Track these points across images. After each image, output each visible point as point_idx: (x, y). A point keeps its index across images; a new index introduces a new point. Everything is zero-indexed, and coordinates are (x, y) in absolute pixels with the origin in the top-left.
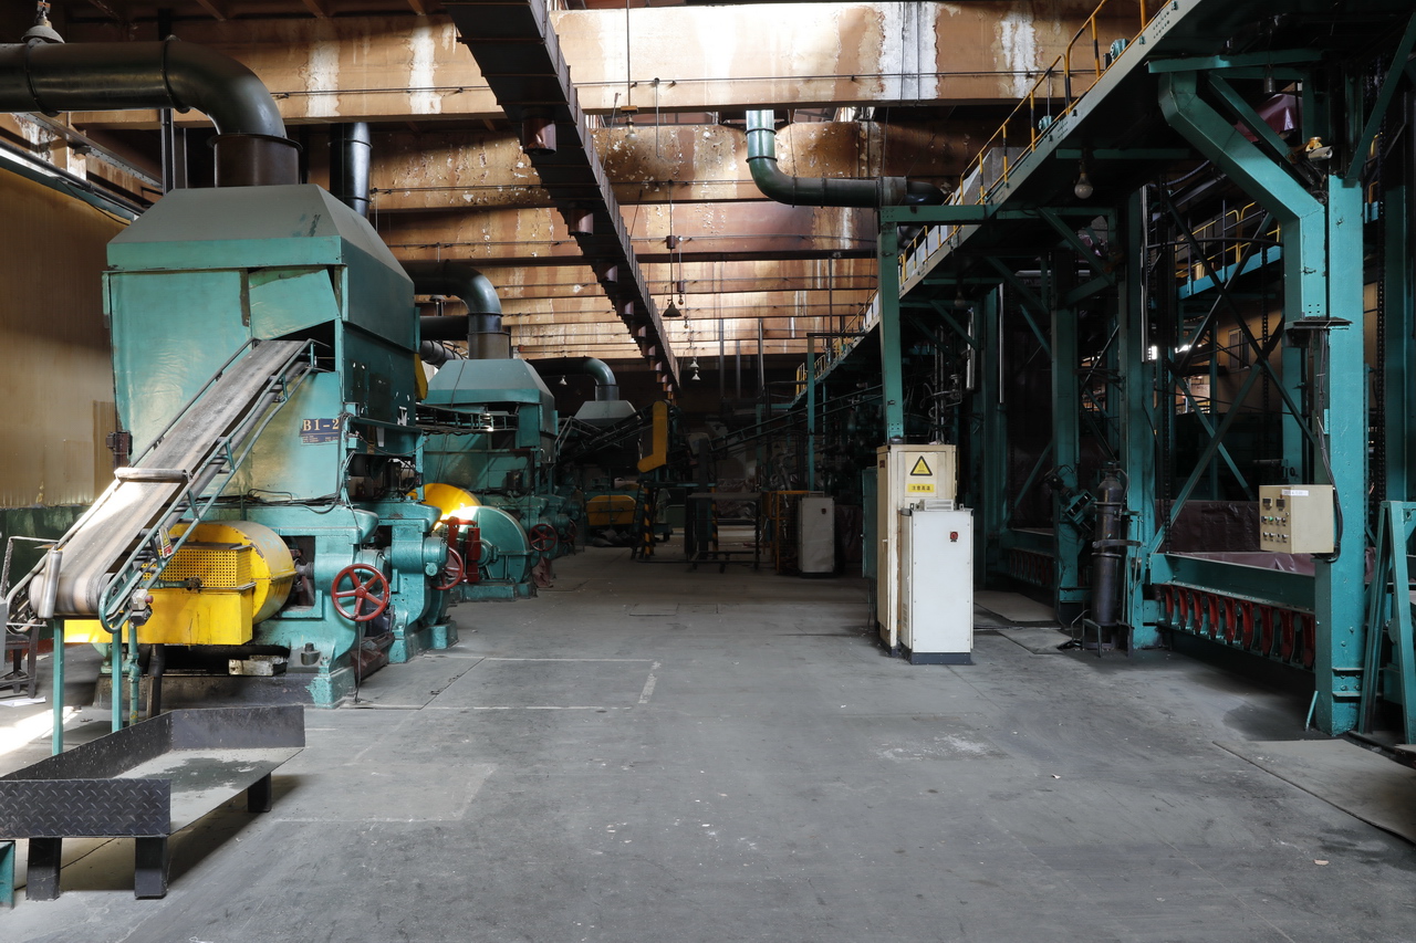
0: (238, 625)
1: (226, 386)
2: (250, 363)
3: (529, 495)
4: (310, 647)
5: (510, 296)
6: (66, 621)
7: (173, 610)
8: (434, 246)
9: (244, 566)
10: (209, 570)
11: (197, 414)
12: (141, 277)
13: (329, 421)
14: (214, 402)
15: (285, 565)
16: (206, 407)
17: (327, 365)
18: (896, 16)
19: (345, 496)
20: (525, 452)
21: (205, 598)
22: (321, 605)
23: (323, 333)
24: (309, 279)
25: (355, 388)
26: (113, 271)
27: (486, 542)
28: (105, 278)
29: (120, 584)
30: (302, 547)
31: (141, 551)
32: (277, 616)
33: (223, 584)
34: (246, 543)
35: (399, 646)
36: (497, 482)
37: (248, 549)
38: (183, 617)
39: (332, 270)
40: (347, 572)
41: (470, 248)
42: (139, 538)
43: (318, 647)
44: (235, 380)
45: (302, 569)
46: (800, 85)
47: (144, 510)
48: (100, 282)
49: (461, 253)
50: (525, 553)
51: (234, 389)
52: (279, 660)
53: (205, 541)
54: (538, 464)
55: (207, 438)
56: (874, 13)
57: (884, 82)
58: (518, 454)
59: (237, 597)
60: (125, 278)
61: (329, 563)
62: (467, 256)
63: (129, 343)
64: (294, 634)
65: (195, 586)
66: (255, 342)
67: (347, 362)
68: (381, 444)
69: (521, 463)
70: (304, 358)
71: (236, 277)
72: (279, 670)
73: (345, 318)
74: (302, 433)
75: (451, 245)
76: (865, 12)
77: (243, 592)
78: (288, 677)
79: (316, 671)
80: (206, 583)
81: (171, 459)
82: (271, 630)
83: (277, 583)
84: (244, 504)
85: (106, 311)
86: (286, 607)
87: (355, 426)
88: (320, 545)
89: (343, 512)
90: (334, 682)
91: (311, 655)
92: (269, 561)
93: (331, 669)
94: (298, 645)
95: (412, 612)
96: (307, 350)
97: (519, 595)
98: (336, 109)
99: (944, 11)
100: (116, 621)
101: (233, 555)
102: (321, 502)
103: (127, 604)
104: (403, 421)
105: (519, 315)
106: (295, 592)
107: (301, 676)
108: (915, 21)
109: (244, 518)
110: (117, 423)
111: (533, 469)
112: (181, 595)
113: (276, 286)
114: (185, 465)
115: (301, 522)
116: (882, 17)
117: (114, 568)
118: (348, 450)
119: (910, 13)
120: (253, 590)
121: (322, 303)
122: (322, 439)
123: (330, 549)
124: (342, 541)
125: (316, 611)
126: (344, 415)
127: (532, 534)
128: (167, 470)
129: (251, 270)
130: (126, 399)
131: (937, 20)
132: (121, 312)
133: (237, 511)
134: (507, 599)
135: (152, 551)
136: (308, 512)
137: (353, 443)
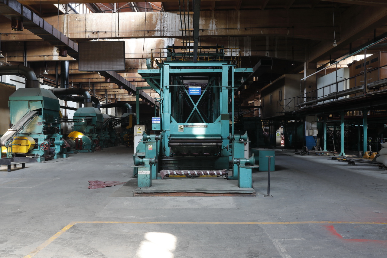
0: (26, 150)
1: (24, 118)
2: (28, 115)
3: (94, 133)
4: (37, 154)
5: (110, 88)
6: (2, 147)
7: (17, 148)
8: (89, 79)
9: (27, 142)
10: (22, 143)
11: (20, 122)
12: (14, 102)
13: (41, 122)
14: (22, 120)
15: (34, 142)
16: (21, 121)
17: (41, 114)
18: (167, 41)
19: (43, 133)
20: (93, 125)
21: (21, 146)
22: (39, 148)
23: (40, 110)
24: (38, 102)
25: (45, 117)
26: (10, 101)
27: (84, 143)
28: (9, 102)
29: (7, 142)
30: (36, 140)
31: (11, 139)
32: (33, 150)
33: (24, 145)
34: (27, 139)
35: (55, 157)
36: (88, 131)
37: (28, 140)
38: (18, 149)
39: (41, 101)
40: (43, 144)
41: (97, 79)
42: (10, 137)
43: (39, 154)
44: (26, 117)
45: (37, 143)
46: (148, 54)
47: (11, 134)
48: (8, 102)
49: (95, 80)
50: (91, 144)
51: (25, 118)
52: (33, 156)
53: (21, 139)
54: (96, 128)
55: (20, 125)
56: (162, 40)
57: (164, 54)
58: (92, 126)
59: (26, 146)
60: (12, 102)
61: (40, 142)
62: (96, 81)
63: (12, 111)
64: (35, 152)
65: (20, 145)
66: (30, 111)
67: (43, 114)
68: (51, 125)
69: (93, 127)
70: (37, 113)
71: (27, 102)
72: (33, 157)
73: (43, 108)
74: (37, 124)
75: (93, 79)
76: (161, 40)
77: (27, 146)
78: (34, 158)
79: (38, 157)
80: (21, 144)
81: (15, 128)
82: (32, 152)
83: (32, 145)
84: (28, 134)
85: (9, 106)
86: (34, 148)
87: (44, 123)
88: (39, 140)
89: (42, 135)
90: (41, 159)
91: (38, 155)
92: (31, 141)
93: (40, 157)
94: (36, 154)
95: (58, 151)
96: (37, 112)
97: (89, 152)
98: (58, 59)
99: (176, 40)
100: (7, 146)
101: (25, 141)
102: (39, 134)
103: (8, 145)
104: (57, 122)
105: (116, 91)
106: (35, 146)
107: (36, 158)
108: (170, 42)
109: (28, 136)
110: (10, 122)
111: (95, 129)
112: (18, 146)
113: (33, 103)
114: (17, 129)
115: (36, 137)
116: (164, 41)
117: (7, 141)
118: (43, 127)
119: (169, 40)
120: (28, 146)
121: (40, 106)
122: (40, 125)
123: (40, 140)
124: (42, 139)
125: (38, 149)
126: (43, 121)
127: (94, 141)
128: (15, 129)
129: (30, 101)
130: (12, 119)
131: (175, 42)
132: (11, 107)
133: (27, 135)
134: (87, 153)
135: (12, 139)
136: (38, 135)
137: (44, 125)
